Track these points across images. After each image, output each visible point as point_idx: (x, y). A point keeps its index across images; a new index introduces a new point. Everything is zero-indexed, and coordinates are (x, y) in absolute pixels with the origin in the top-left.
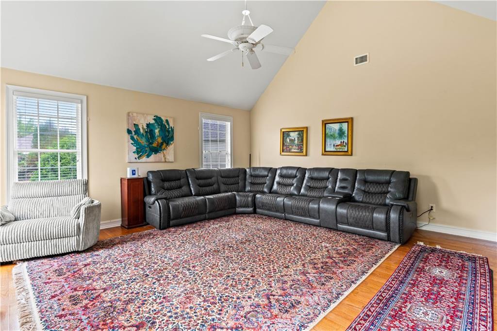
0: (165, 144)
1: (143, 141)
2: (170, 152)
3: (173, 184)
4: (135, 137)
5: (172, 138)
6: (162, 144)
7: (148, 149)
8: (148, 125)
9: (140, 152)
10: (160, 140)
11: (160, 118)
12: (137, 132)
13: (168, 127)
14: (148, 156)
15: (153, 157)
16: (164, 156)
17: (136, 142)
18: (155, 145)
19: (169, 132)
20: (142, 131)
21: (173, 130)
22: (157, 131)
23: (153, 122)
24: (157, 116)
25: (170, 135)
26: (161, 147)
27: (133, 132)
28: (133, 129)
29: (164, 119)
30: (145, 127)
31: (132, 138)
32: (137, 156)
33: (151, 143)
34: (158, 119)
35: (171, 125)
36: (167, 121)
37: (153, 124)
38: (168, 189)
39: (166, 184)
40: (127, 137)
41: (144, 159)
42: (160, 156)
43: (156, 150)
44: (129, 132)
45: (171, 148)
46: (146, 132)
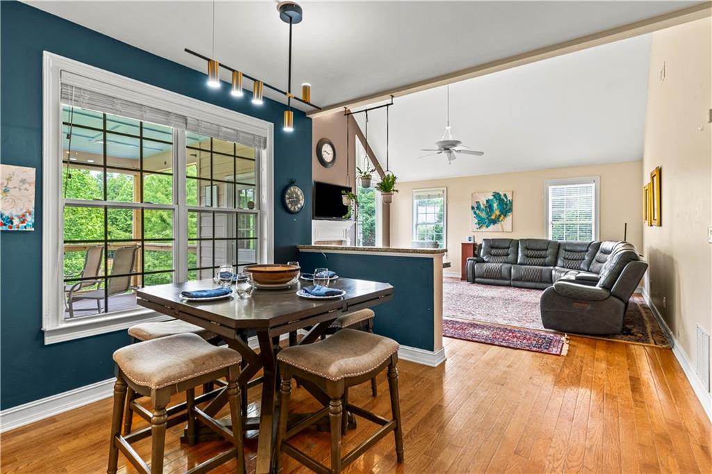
0: (502, 216)
1: (483, 215)
2: (507, 222)
3: (500, 251)
4: (477, 212)
5: (510, 210)
6: (500, 216)
7: (487, 221)
8: (487, 201)
9: (481, 223)
10: (498, 213)
11: (498, 194)
12: (478, 208)
13: (505, 200)
14: (487, 227)
15: (492, 227)
16: (502, 226)
17: (477, 216)
18: (493, 217)
19: (506, 204)
20: (482, 206)
21: (511, 203)
22: (495, 205)
23: (492, 197)
24: (495, 192)
25: (508, 208)
26: (498, 219)
27: (476, 208)
28: (475, 206)
29: (502, 194)
30: (485, 203)
31: (475, 213)
32: (478, 227)
33: (490, 216)
34: (496, 195)
35: (510, 198)
36: (505, 195)
37: (492, 200)
38: (494, 255)
39: (493, 251)
40: (471, 212)
41: (484, 229)
42: (498, 226)
43: (494, 222)
44: (473, 208)
45: (509, 219)
46: (486, 207)
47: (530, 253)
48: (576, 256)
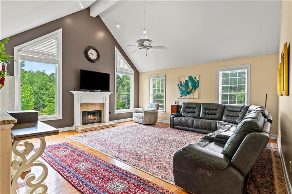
0: (193, 90)
1: (183, 89)
2: (196, 93)
3: (191, 110)
4: (180, 87)
5: (198, 86)
6: (192, 89)
7: (185, 92)
8: (186, 81)
9: (183, 94)
10: (191, 88)
11: (191, 77)
12: (181, 85)
13: (195, 81)
14: (186, 96)
15: (188, 96)
16: (193, 95)
17: (181, 89)
18: (189, 90)
19: (196, 83)
20: (183, 84)
21: (198, 82)
22: (190, 84)
23: (188, 79)
24: (190, 76)
25: (197, 85)
26: (191, 91)
27: (180, 85)
28: (180, 84)
29: (193, 77)
30: (185, 82)
31: (179, 88)
32: (181, 96)
33: (187, 90)
34: (190, 78)
35: (197, 79)
36: (195, 78)
37: (188, 80)
38: (188, 112)
39: (187, 110)
40: (177, 87)
41: (184, 97)
42: (191, 95)
43: (189, 93)
44: (178, 85)
45: (197, 91)
46: (185, 84)
47: (207, 111)
48: (234, 114)
